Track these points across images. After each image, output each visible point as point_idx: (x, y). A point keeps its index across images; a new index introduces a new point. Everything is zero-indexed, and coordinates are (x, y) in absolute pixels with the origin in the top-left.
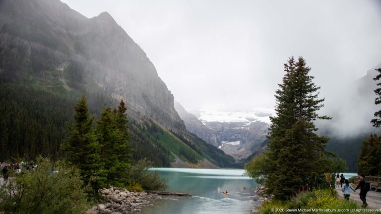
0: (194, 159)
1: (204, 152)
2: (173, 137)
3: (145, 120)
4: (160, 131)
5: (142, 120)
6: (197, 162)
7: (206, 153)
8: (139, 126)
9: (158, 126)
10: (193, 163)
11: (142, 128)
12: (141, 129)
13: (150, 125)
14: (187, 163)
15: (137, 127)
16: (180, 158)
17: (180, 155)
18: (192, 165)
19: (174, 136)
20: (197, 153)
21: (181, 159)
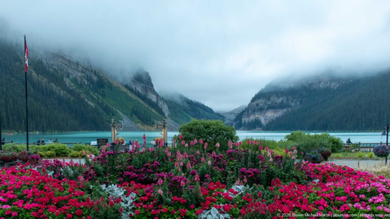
0: (150, 120)
1: (185, 110)
2: (126, 93)
3: (88, 73)
4: (108, 87)
5: (82, 73)
6: (153, 123)
7: (187, 112)
8: (75, 80)
9: (106, 79)
10: (149, 125)
11: (79, 83)
12: (76, 84)
13: (95, 78)
14: (139, 125)
15: (72, 81)
16: (131, 119)
17: (131, 115)
18: (146, 127)
19: (129, 93)
20: (156, 113)
21: (132, 121)
